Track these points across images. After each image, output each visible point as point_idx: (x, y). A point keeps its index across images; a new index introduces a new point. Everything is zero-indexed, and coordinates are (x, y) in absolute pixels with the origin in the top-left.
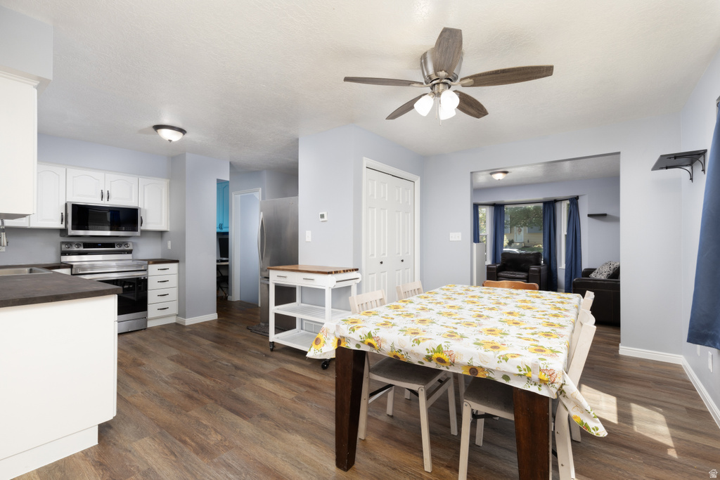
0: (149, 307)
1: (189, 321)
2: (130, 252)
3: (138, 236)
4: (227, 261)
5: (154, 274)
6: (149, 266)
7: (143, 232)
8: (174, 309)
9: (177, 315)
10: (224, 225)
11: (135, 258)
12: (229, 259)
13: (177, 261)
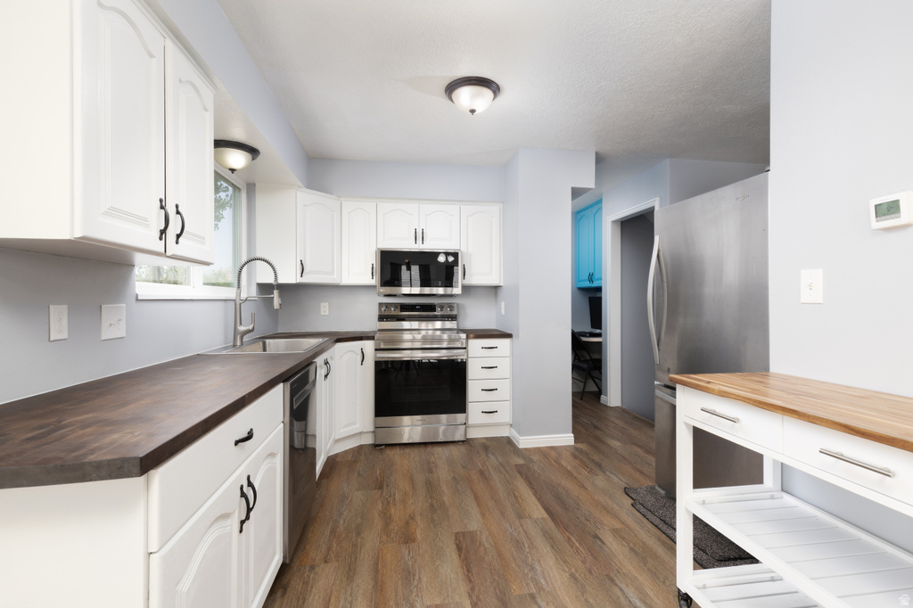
0: (471, 407)
1: (525, 442)
2: (453, 318)
3: (457, 295)
4: (599, 335)
5: (477, 355)
6: (471, 341)
7: (466, 289)
8: (505, 415)
9: (511, 425)
10: (596, 276)
11: (462, 327)
12: (603, 331)
13: (509, 336)
